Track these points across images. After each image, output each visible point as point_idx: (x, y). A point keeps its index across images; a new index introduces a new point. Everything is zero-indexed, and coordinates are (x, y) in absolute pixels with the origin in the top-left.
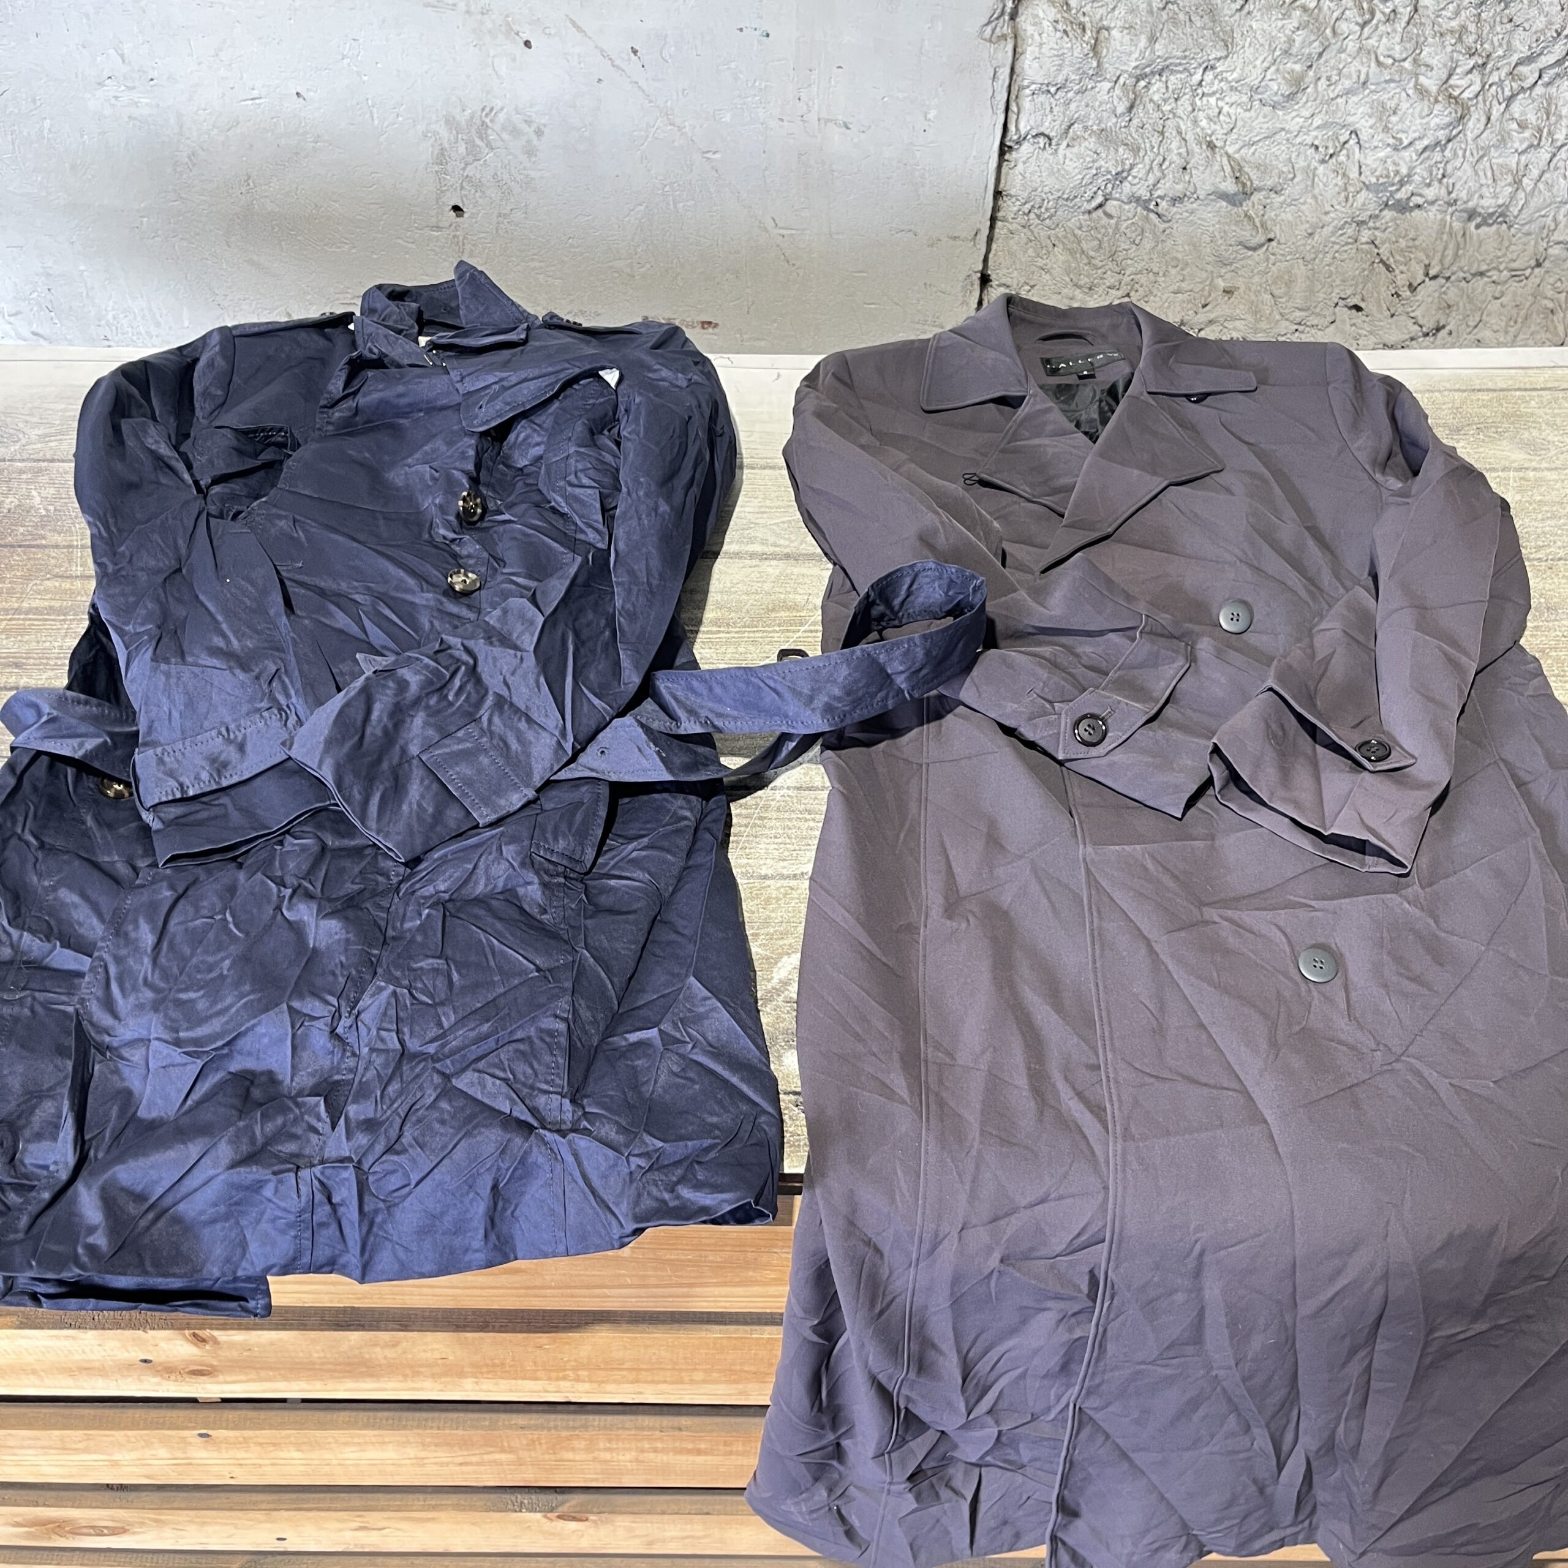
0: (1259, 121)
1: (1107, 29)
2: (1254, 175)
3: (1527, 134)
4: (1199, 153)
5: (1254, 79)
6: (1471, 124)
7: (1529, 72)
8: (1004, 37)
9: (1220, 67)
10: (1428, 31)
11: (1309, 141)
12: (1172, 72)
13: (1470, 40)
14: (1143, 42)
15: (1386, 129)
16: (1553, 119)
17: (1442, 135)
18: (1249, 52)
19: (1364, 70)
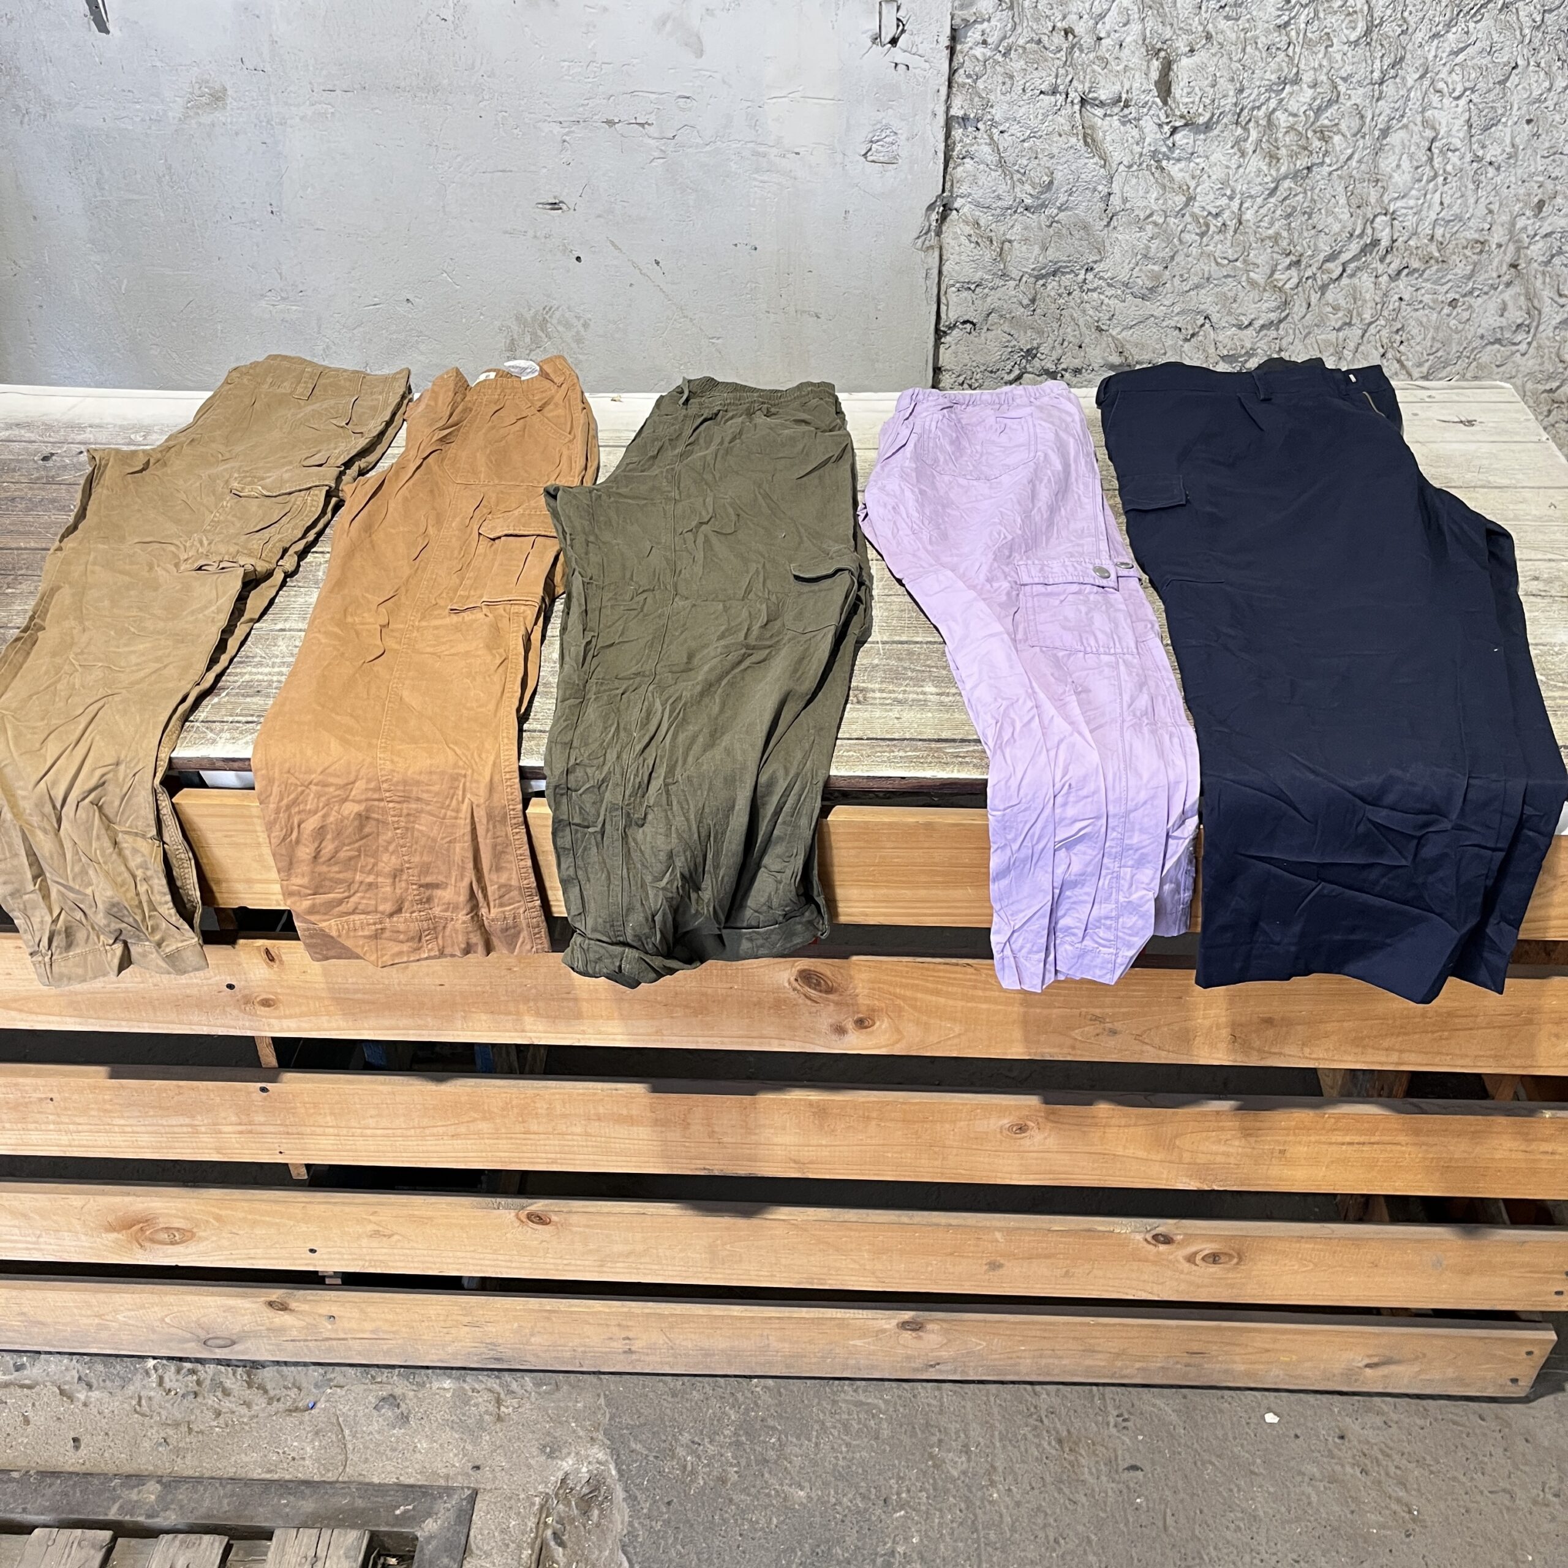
0: (1131, 309)
1: (1010, 241)
2: (1134, 351)
3: (1340, 314)
4: (1090, 335)
5: (1124, 276)
6: (1295, 309)
7: (1335, 268)
8: (932, 247)
9: (1098, 268)
10: (1252, 238)
11: (1173, 324)
12: (1063, 273)
13: (1284, 243)
14: (1036, 249)
15: (1230, 313)
16: (1359, 303)
17: (1273, 316)
18: (1118, 256)
19: (1207, 269)
